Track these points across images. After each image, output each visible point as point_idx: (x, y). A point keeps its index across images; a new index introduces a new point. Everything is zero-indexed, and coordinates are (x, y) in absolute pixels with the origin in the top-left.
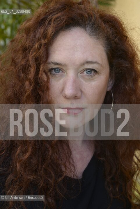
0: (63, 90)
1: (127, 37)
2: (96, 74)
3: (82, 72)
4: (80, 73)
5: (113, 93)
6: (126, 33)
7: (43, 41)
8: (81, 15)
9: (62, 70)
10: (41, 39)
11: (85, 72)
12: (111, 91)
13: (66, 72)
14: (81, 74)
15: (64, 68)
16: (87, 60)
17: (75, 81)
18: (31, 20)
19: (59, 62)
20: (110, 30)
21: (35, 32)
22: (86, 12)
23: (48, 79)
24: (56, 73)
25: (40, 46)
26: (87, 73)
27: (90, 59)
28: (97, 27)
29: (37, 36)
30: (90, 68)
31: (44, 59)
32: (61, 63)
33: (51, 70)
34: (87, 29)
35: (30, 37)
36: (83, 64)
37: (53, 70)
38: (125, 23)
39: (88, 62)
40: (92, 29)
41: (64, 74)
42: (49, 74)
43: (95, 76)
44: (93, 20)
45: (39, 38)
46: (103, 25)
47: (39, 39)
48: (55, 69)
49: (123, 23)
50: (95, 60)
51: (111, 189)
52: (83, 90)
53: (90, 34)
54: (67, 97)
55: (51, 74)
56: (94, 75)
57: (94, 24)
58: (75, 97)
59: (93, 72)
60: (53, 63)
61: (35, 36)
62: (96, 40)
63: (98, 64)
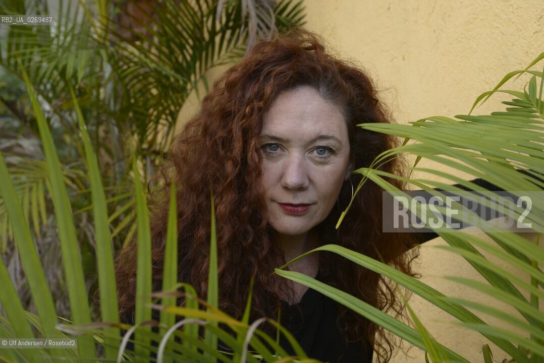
0: (281, 176)
1: (377, 101)
2: (331, 154)
3: (311, 151)
4: (308, 153)
5: (353, 184)
6: (377, 95)
7: (257, 104)
8: (313, 70)
9: (281, 148)
10: (252, 100)
11: (315, 152)
12: (350, 180)
13: (287, 150)
14: (309, 155)
15: (284, 145)
16: (321, 135)
17: (301, 165)
18: (237, 70)
19: (278, 136)
20: (354, 91)
21: (244, 89)
22: (321, 65)
23: (260, 159)
24: (273, 152)
25: (252, 110)
26: (317, 152)
27: (324, 133)
28: (336, 86)
29: (248, 96)
30: (324, 145)
31: (256, 131)
32: (282, 137)
33: (264, 147)
34: (321, 90)
35: (236, 97)
36: (314, 141)
37: (268, 147)
38: (375, 81)
39: (322, 138)
40: (328, 90)
41: (284, 153)
42: (262, 151)
43: (331, 157)
44: (330, 76)
45: (251, 99)
46: (344, 84)
47: (250, 101)
48: (271, 145)
49: (372, 80)
50: (331, 134)
51: (346, 329)
52: (312, 177)
53: (325, 97)
54: (288, 187)
55: (265, 151)
56: (329, 156)
57: (331, 82)
58: (300, 189)
59: (327, 152)
60: (269, 136)
61: (243, 96)
62: (333, 106)
63: (336, 139)
